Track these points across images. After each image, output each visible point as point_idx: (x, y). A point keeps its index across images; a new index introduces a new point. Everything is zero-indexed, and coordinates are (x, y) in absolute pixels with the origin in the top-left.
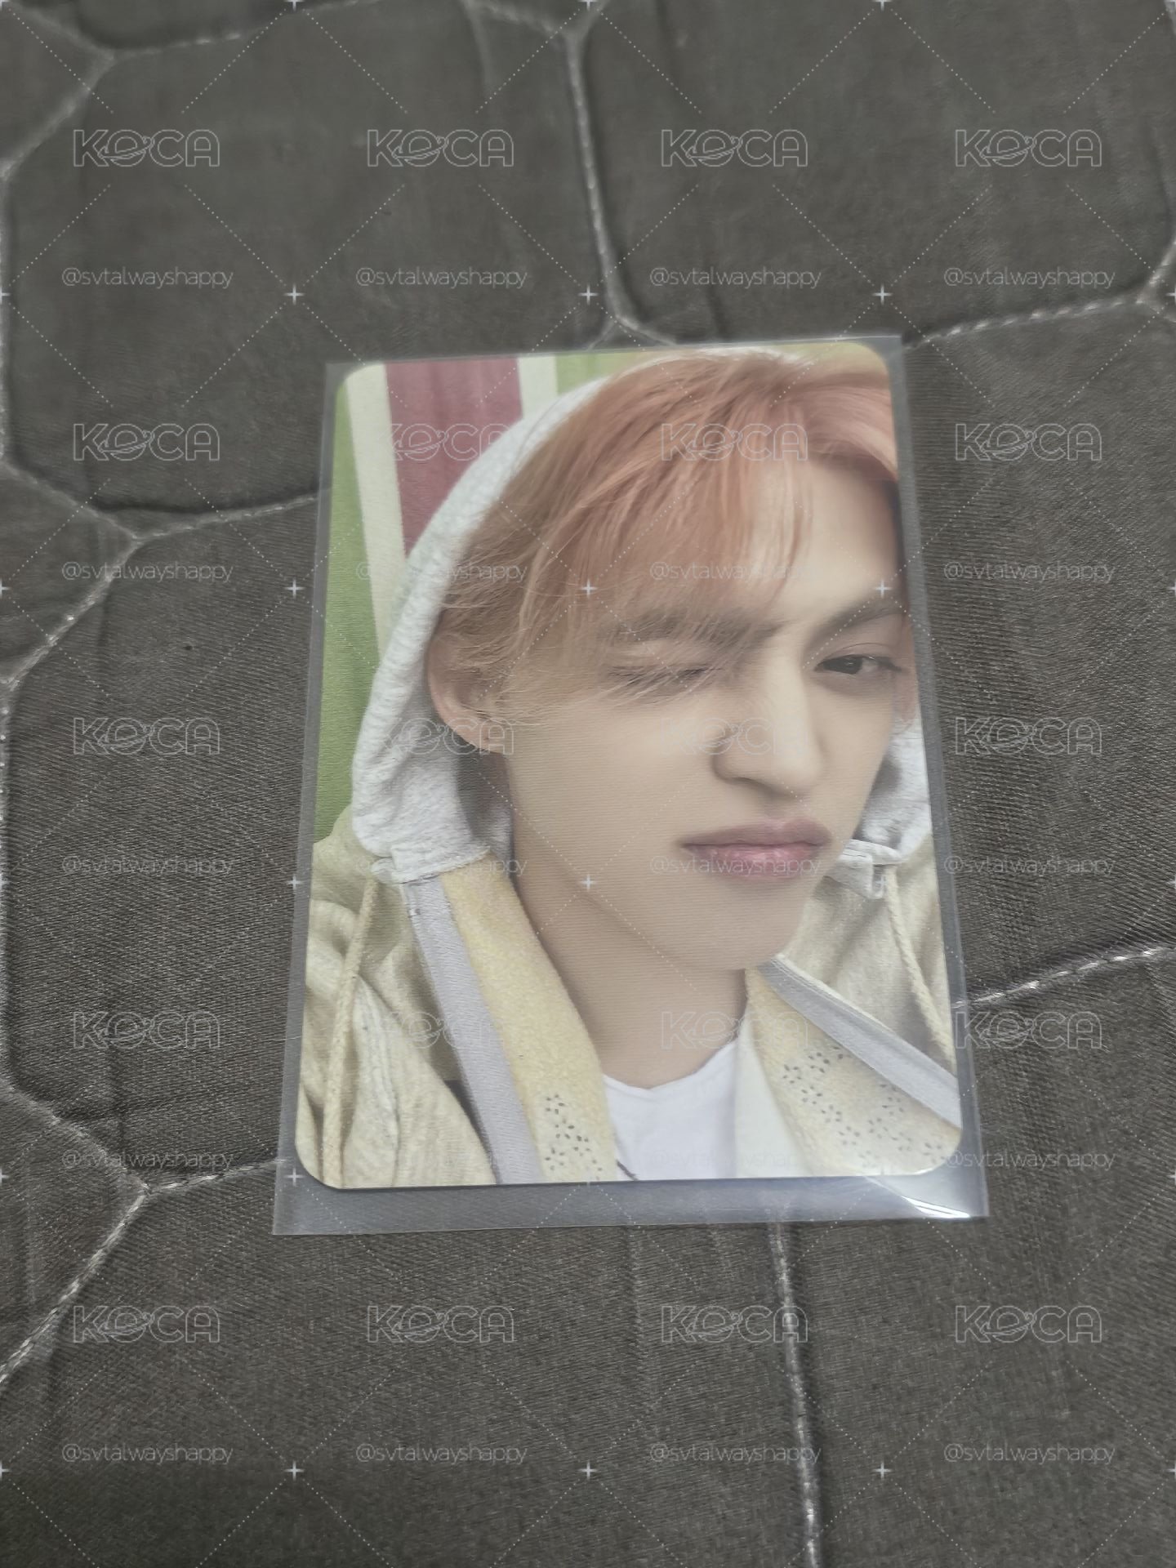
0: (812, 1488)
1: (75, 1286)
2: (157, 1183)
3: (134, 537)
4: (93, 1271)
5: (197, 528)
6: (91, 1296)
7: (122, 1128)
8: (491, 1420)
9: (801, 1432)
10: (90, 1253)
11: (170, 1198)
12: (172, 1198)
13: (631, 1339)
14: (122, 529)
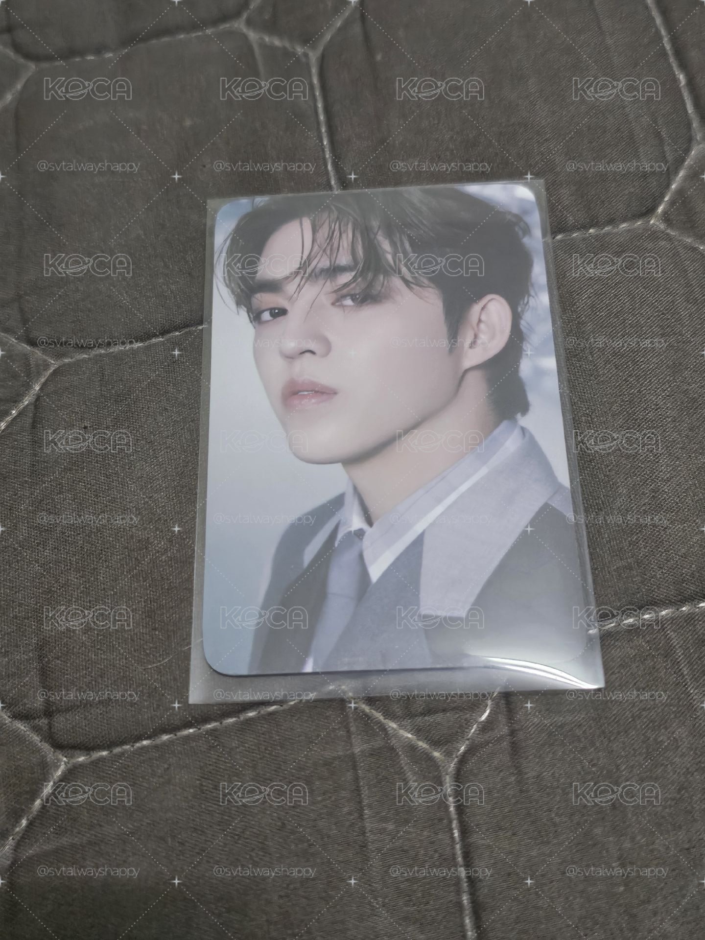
0: (472, 935)
1: (24, 822)
2: (72, 757)
3: (53, 362)
4: (36, 813)
5: (90, 356)
6: (35, 828)
7: (50, 726)
8: (280, 896)
9: (465, 901)
10: (34, 801)
11: (80, 765)
12: (81, 765)
13: (364, 846)
14: (44, 357)
